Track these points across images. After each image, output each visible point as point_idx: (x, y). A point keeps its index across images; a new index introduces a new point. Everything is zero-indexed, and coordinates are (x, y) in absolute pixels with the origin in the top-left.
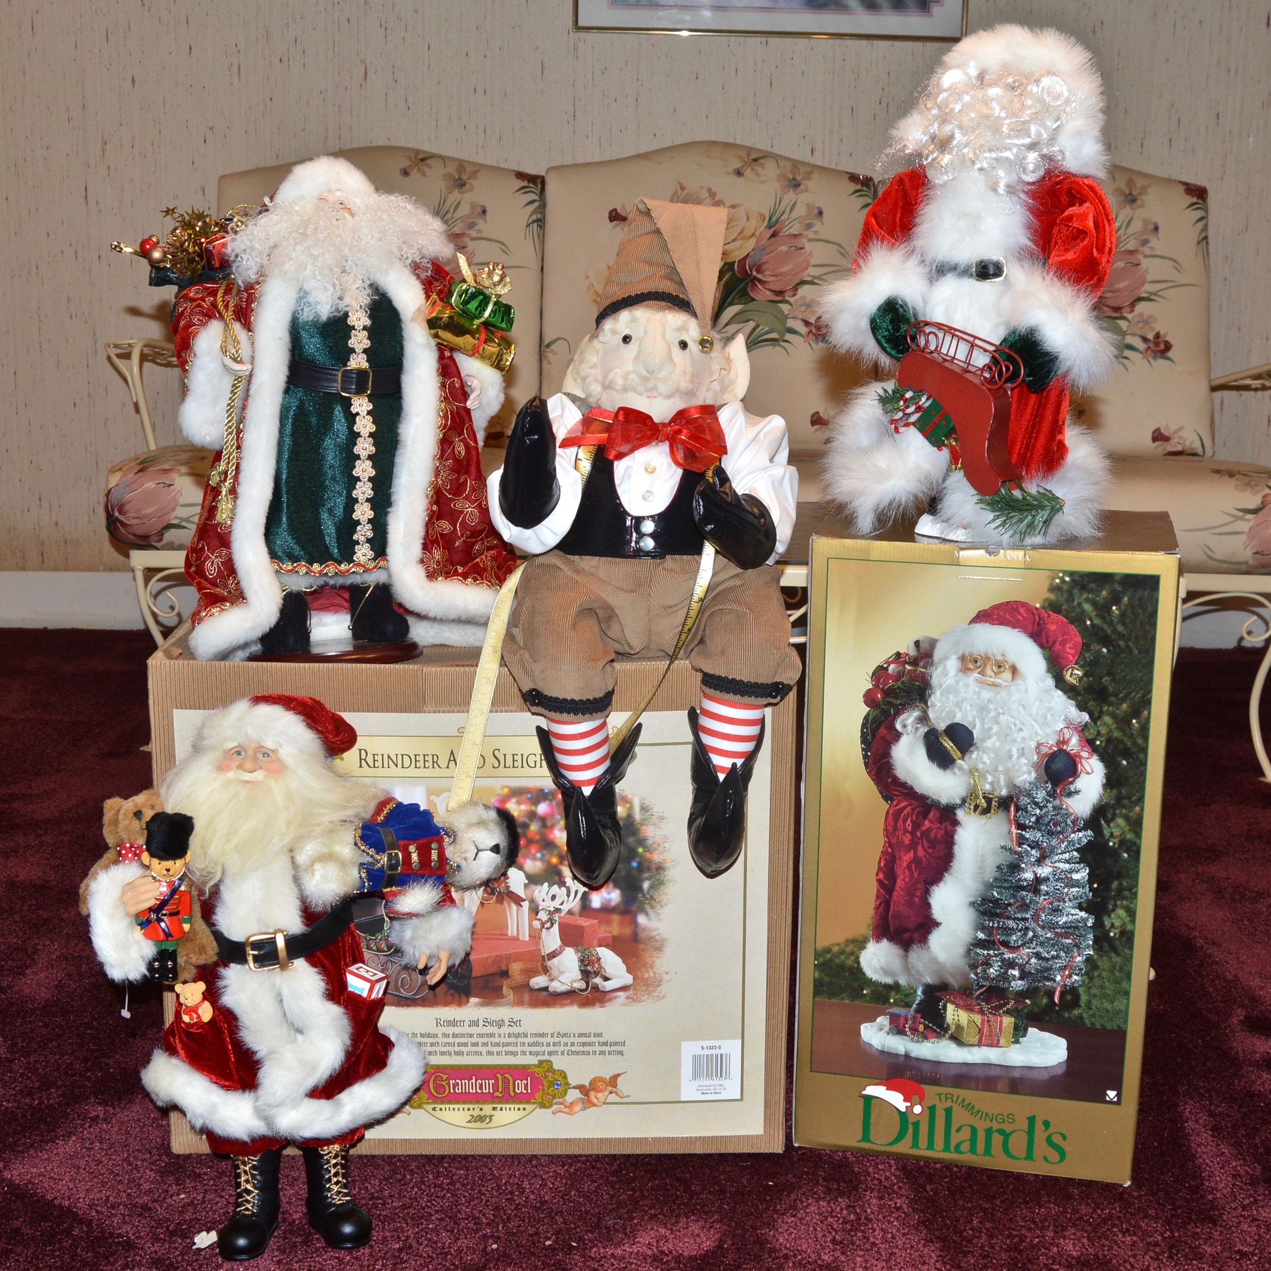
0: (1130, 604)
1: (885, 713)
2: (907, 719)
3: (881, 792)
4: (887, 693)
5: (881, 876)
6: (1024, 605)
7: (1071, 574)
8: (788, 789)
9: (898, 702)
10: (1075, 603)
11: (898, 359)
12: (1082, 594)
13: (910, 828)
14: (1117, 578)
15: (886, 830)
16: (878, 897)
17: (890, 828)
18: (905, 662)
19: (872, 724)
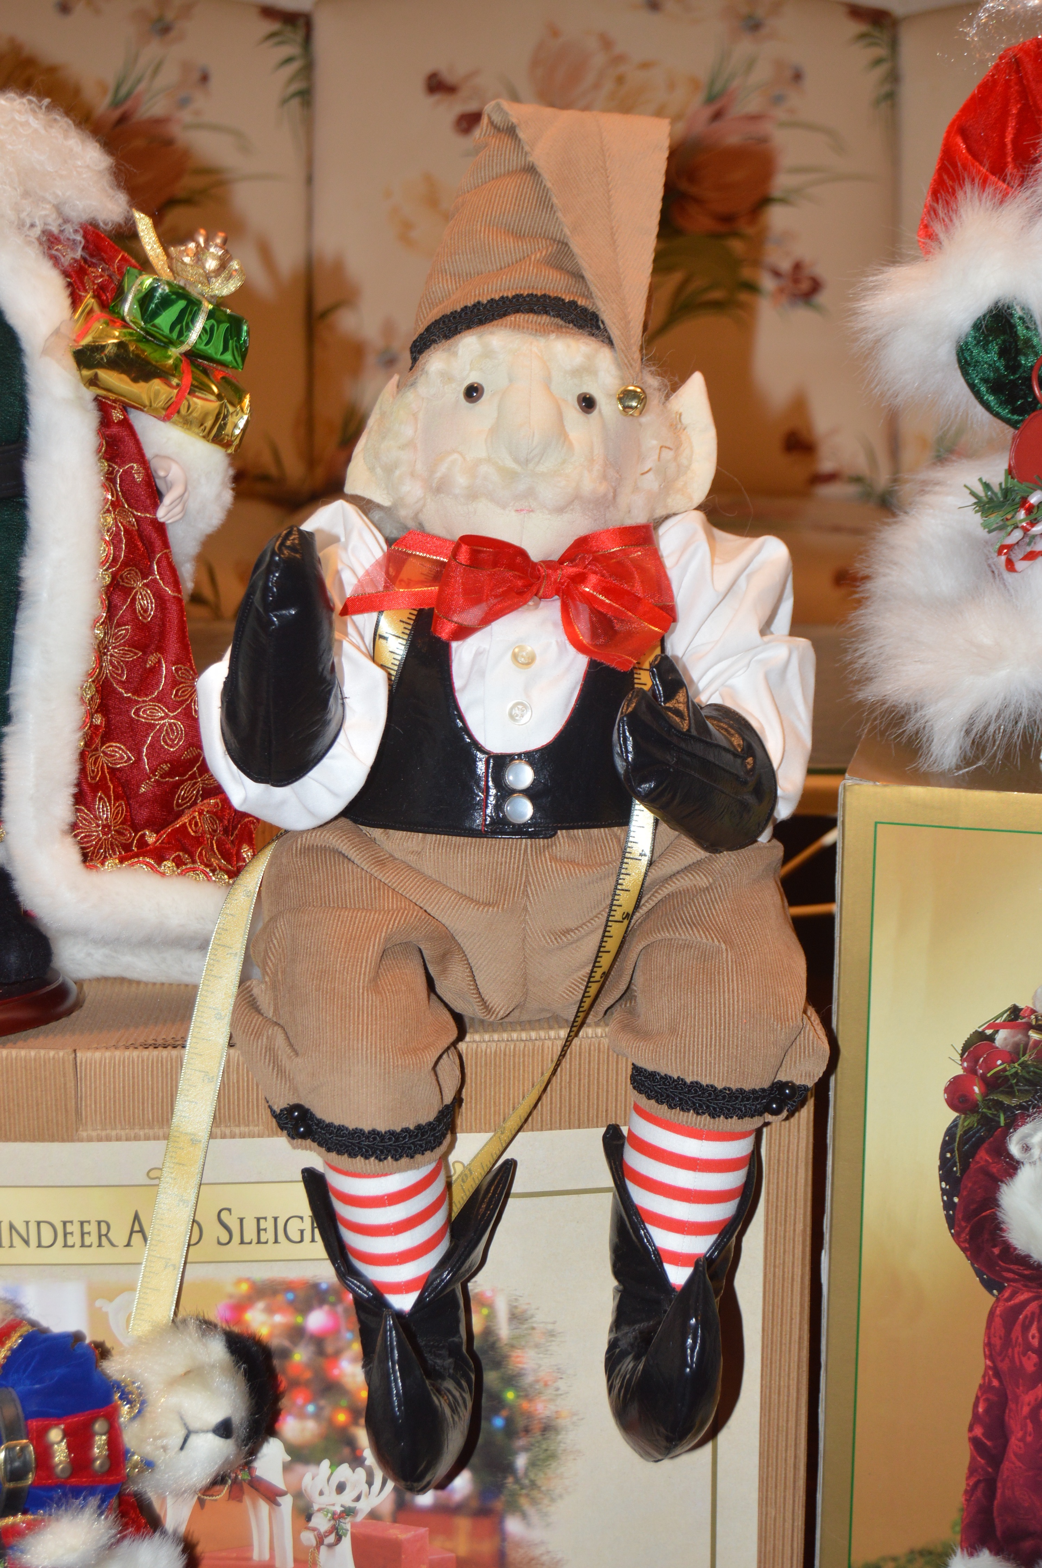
1: (989, 1123)
2: (1030, 1135)
3: (979, 1274)
4: (993, 1084)
5: (978, 1431)
8: (798, 1271)
9: (1014, 1102)
11: (1013, 424)
13: (1035, 1343)
15: (988, 1345)
16: (972, 1470)
17: (997, 1342)
18: (1029, 1026)
19: (962, 1143)
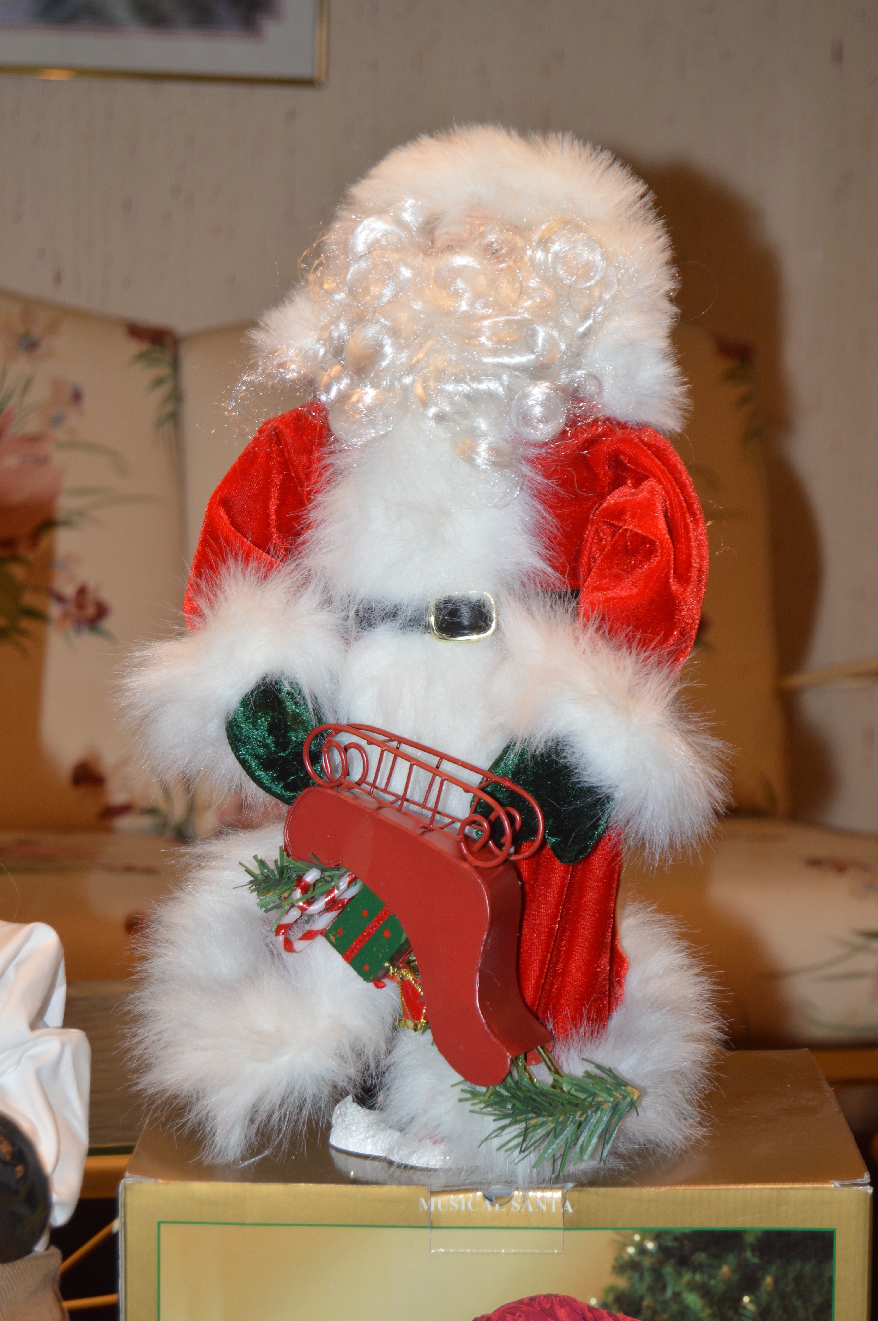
0: (778, 1292)
6: (567, 1302)
7: (658, 1236)
10: (669, 1293)
12: (680, 1275)
14: (750, 1239)
